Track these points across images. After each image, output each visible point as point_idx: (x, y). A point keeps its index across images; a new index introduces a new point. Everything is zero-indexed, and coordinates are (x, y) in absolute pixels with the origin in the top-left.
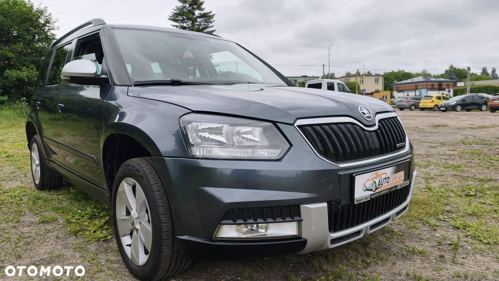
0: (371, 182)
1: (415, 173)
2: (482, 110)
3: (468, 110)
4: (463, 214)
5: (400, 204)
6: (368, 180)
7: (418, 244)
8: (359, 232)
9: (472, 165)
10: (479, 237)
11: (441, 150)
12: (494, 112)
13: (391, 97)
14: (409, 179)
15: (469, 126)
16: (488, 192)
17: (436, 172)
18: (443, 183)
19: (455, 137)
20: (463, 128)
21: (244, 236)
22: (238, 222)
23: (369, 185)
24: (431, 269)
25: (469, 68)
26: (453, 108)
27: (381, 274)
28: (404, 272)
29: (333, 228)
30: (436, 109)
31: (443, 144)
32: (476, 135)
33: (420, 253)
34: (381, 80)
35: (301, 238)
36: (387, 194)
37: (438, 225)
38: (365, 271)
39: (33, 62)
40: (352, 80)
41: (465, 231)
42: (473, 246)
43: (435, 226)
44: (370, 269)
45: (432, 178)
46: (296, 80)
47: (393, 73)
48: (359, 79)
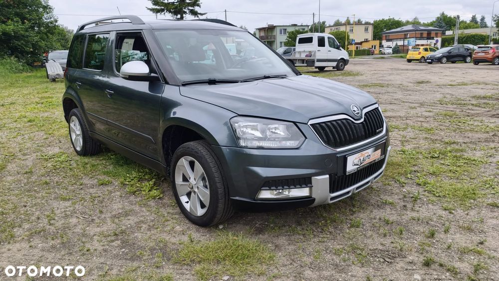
0: (358, 160)
1: (389, 149)
2: (466, 62)
3: (453, 62)
4: (426, 173)
5: (378, 171)
6: (356, 159)
7: (390, 197)
8: (348, 193)
9: (442, 127)
10: (433, 191)
11: (421, 111)
12: (477, 64)
13: (380, 46)
14: (384, 154)
15: (450, 83)
16: (449, 154)
17: (412, 135)
18: (415, 146)
19: (435, 95)
20: (444, 85)
21: (275, 197)
22: (272, 188)
23: (356, 162)
24: (396, 215)
25: (458, 17)
26: (439, 60)
27: (362, 219)
28: (378, 217)
29: (331, 191)
30: (423, 60)
31: (422, 105)
32: (454, 93)
33: (391, 204)
34: (371, 28)
35: (311, 197)
36: (368, 166)
37: (406, 182)
38: (351, 217)
39: (17, 15)
40: (342, 29)
41: (425, 187)
42: (428, 199)
43: (403, 183)
44: (356, 215)
45: (407, 141)
46: (286, 29)
47: (383, 21)
48: (348, 28)
